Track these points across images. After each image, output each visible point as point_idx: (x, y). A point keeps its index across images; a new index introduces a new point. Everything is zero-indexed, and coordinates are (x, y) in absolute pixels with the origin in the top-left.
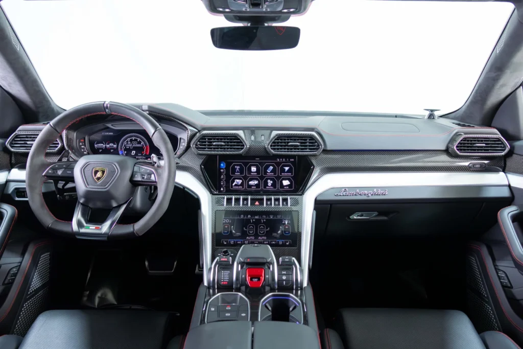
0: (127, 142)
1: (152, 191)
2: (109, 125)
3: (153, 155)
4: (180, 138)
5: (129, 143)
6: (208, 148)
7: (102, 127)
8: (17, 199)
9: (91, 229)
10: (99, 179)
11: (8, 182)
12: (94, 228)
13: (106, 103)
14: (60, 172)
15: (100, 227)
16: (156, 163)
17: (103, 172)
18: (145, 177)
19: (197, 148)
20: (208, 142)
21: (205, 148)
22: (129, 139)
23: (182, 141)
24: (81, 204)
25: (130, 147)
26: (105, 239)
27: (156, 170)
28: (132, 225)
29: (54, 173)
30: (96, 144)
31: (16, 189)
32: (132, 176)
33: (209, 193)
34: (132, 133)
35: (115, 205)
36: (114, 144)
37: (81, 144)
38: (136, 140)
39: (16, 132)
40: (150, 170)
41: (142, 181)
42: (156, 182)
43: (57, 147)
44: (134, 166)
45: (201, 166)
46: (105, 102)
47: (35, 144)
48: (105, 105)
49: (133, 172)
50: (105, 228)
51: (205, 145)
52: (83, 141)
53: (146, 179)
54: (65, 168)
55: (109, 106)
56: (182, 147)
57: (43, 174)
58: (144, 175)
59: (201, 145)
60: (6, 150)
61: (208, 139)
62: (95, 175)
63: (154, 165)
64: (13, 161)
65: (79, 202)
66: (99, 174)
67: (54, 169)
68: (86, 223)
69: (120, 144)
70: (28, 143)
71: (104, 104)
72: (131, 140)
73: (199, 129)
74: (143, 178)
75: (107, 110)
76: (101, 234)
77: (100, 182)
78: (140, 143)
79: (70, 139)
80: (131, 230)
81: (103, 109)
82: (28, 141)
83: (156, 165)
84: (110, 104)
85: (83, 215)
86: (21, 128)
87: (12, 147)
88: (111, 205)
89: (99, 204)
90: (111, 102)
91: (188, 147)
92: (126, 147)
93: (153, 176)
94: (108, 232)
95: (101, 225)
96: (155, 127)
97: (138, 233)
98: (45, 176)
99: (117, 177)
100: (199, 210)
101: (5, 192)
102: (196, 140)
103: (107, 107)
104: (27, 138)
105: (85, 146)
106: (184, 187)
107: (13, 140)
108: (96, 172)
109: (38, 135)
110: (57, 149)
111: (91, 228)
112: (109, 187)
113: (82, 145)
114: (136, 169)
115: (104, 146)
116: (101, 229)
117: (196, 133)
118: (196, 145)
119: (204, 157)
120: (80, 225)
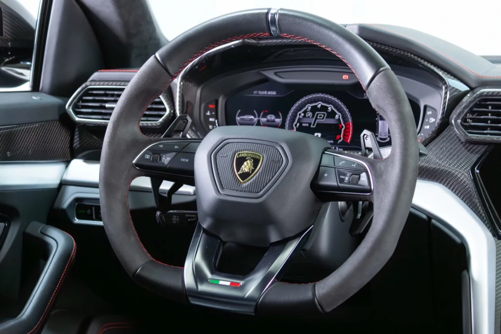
0: (305, 112)
1: (359, 215)
2: (270, 74)
3: (365, 132)
4: (425, 107)
5: (310, 114)
6: (492, 128)
7: (255, 78)
8: (77, 221)
9: (222, 285)
10: (244, 176)
11: (63, 184)
12: (228, 283)
13: (272, 11)
14: (166, 160)
15: (241, 283)
16: (370, 150)
17: (256, 162)
18: (347, 178)
19: (466, 128)
20: (493, 114)
21: (485, 128)
22: (309, 107)
23: (429, 113)
24: (205, 231)
25: (310, 124)
26: (250, 311)
27: (372, 164)
28: (310, 285)
29: (155, 160)
30: (239, 116)
31: (77, 200)
32: (317, 175)
33: (490, 235)
34: (318, 92)
35: (274, 238)
36: (277, 116)
37: (208, 113)
38: (324, 109)
39: (88, 83)
40: (359, 164)
41: (338, 188)
42: (370, 191)
43: (161, 116)
44: (323, 153)
45: (473, 169)
46: (269, 10)
47: (117, 107)
48: (270, 16)
49: (320, 166)
50: (251, 287)
51: (485, 121)
52: (212, 106)
53: (349, 183)
54: (178, 152)
55: (277, 17)
56: (428, 127)
57: (134, 162)
58: (345, 175)
59: (474, 120)
60: (65, 120)
61: (494, 107)
62: (239, 167)
63: (366, 155)
64: (76, 144)
65: (200, 226)
66: (246, 167)
67: (157, 152)
68: (212, 273)
69: (288, 118)
70: (107, 105)
71: (267, 14)
72: (314, 110)
73: (473, 85)
74: (342, 181)
75: (273, 29)
76: (242, 299)
77: (246, 184)
78: (332, 115)
79: (188, 102)
80: (309, 295)
81: (265, 25)
82: (107, 102)
83: (371, 156)
84: (281, 15)
85: (207, 256)
86: (96, 75)
87: (77, 113)
88: (266, 238)
89: (242, 235)
90: (281, 9)
91: (444, 124)
92: (301, 124)
93: (363, 176)
94: (257, 295)
95: (242, 279)
96: (377, 66)
97: (323, 304)
98: (137, 165)
99: (284, 174)
100: (465, 272)
101: (56, 205)
102: (465, 108)
103: (273, 21)
104: (106, 95)
105: (217, 118)
106: (430, 217)
107: (80, 99)
108: (241, 161)
109: (122, 90)
110: (161, 120)
111: (221, 283)
112: (265, 197)
113: (211, 116)
114: (326, 160)
115: (256, 119)
116: (242, 288)
117: (466, 93)
118: (464, 120)
119: (482, 149)
120: (199, 275)
